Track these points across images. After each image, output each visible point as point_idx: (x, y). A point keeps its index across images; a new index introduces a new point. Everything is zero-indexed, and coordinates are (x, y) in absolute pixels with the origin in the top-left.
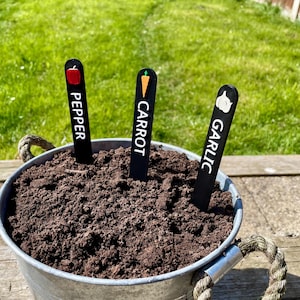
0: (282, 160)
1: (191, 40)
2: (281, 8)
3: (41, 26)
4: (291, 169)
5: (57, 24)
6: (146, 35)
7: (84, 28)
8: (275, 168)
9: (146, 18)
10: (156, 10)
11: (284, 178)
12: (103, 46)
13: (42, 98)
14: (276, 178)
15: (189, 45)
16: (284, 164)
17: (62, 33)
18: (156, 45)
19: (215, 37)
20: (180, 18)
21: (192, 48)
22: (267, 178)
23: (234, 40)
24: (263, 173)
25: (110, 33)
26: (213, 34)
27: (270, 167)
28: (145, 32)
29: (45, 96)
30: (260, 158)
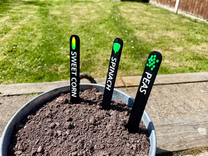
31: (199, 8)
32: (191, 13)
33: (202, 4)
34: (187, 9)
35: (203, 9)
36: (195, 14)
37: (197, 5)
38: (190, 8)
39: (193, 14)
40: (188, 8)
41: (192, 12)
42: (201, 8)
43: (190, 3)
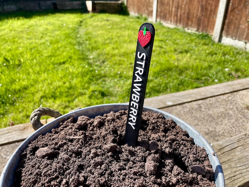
0: (174, 96)
1: (106, 38)
2: (147, 17)
3: (14, 38)
4: (180, 100)
5: (25, 35)
6: (80, 37)
7: (42, 37)
8: (172, 101)
9: (78, 28)
10: (83, 24)
11: (178, 107)
12: (56, 46)
13: (21, 81)
14: (174, 107)
15: (106, 40)
16: (175, 98)
17: (29, 41)
18: (87, 42)
19: (119, 35)
20: (97, 26)
21: (108, 41)
22: (170, 108)
23: (128, 35)
24: (166, 106)
25: (59, 38)
26: (117, 33)
27: (169, 101)
28: (79, 36)
29: (23, 80)
30: (161, 97)
31: (177, 15)
32: (169, 22)
33: (179, 11)
34: (164, 17)
35: (181, 16)
36: (174, 23)
37: (175, 13)
38: (168, 16)
39: (172, 23)
40: (166, 17)
41: (171, 21)
42: (179, 15)
43: (168, 12)
